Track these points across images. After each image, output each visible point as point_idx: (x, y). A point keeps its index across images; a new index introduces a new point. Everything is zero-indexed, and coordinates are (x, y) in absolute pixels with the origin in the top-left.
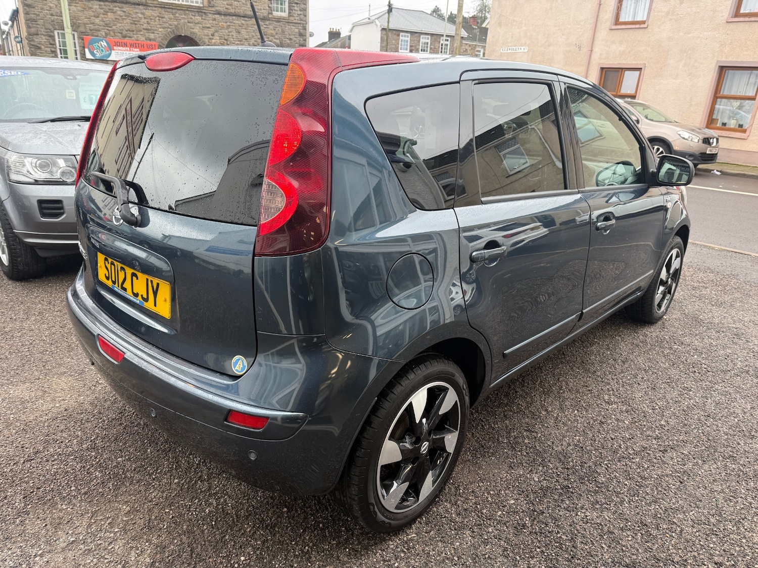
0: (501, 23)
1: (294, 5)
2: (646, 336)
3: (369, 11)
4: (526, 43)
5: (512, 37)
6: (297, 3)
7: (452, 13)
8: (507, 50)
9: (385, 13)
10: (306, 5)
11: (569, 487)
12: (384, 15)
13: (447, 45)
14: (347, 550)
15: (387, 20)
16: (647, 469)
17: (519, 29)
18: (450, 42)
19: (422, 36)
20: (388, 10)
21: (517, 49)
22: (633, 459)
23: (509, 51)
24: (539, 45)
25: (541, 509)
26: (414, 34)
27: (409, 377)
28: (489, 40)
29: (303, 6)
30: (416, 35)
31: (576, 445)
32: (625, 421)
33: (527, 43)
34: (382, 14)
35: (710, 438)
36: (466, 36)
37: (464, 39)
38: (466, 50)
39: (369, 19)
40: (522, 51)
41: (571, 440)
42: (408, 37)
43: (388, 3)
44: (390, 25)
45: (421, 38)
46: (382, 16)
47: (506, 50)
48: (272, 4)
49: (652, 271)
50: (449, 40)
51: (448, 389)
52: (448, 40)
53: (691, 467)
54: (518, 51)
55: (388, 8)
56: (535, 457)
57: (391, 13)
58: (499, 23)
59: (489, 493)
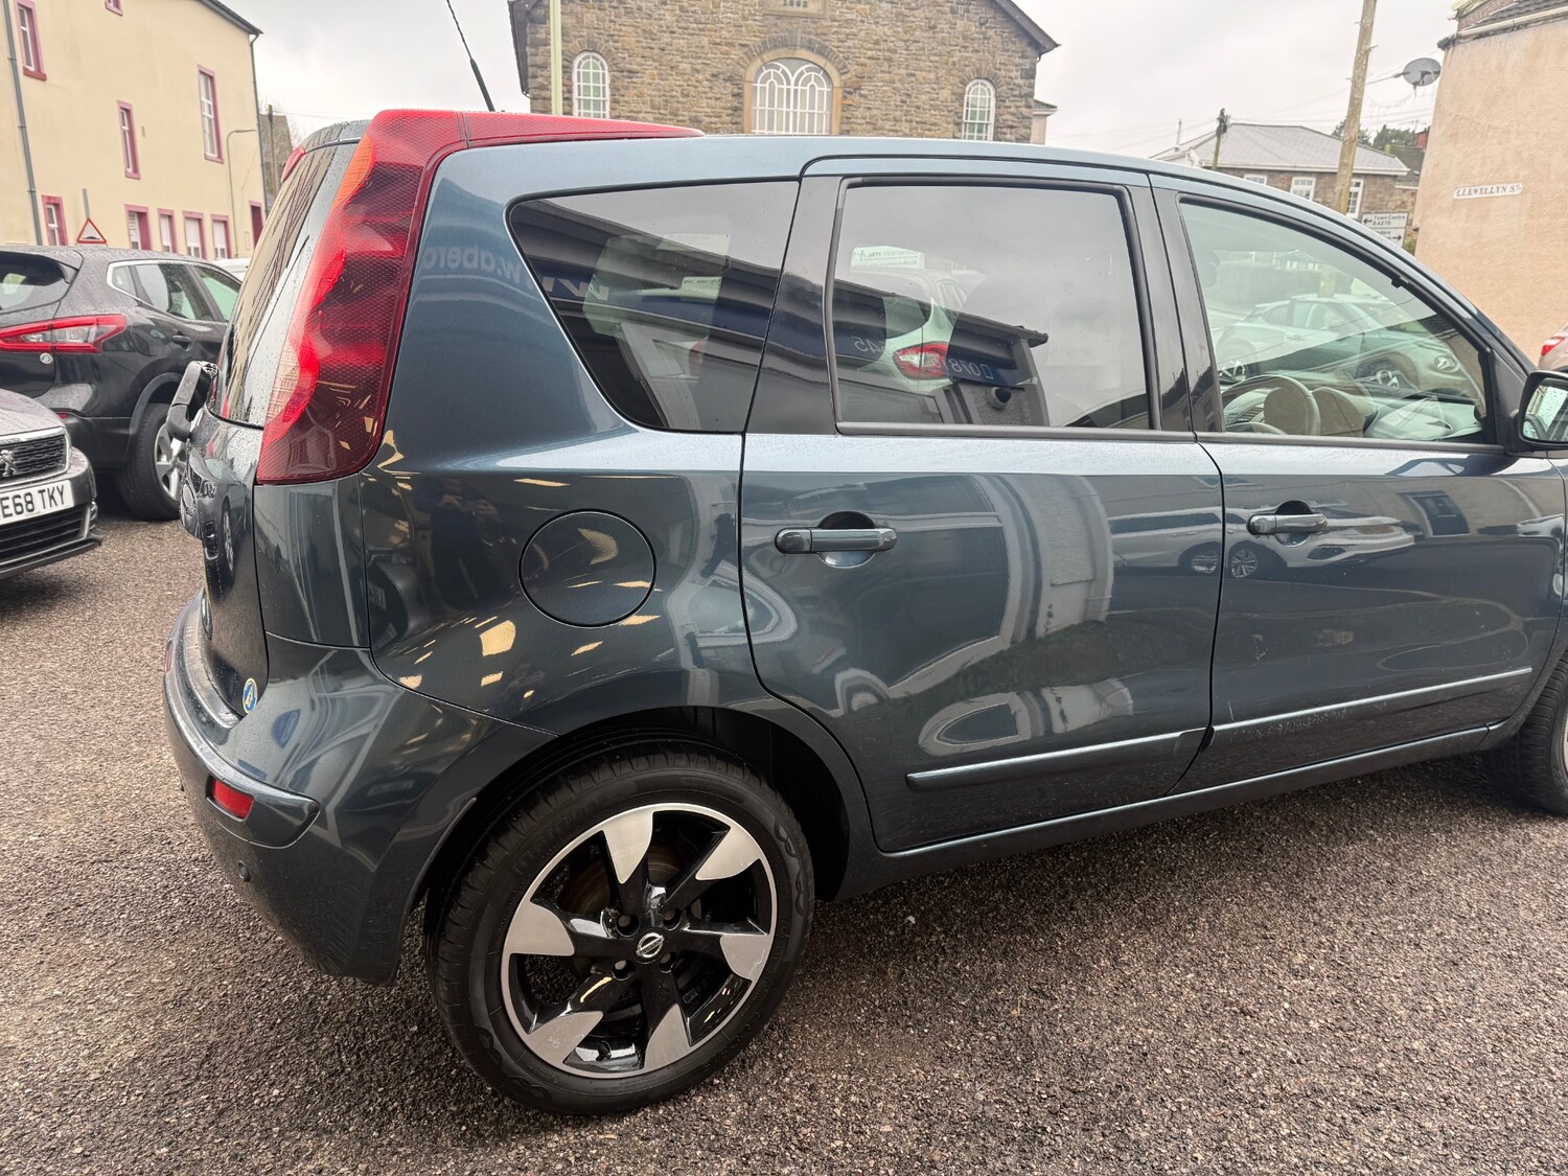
0: (1457, 134)
1: (1004, 130)
2: (1528, 840)
3: (1179, 133)
4: (1517, 176)
5: (1483, 164)
6: (1011, 127)
7: (1388, 127)
8: (1470, 194)
9: (1213, 137)
10: (1030, 128)
11: (1044, 1129)
12: (1210, 139)
13: (1356, 194)
14: (464, 1128)
15: (1214, 149)
16: (1284, 1139)
17: (1501, 144)
18: (1364, 187)
19: (1295, 179)
20: (1219, 128)
21: (1495, 190)
22: (1263, 1107)
23: (1474, 196)
24: (1553, 177)
25: (937, 1158)
26: (1276, 174)
27: (596, 779)
28: (1427, 172)
29: (1023, 131)
30: (1281, 176)
31: (1133, 1046)
32: (1311, 1022)
33: (1522, 174)
34: (1207, 137)
35: (1536, 1109)
36: (1405, 174)
37: (1399, 181)
38: (1403, 203)
39: (1177, 149)
40: (1508, 192)
41: (1127, 1034)
42: (1310, 183)
43: (1218, 115)
44: (1219, 159)
45: (1293, 183)
46: (1206, 141)
47: (1467, 192)
48: (960, 131)
49: (1530, 669)
50: (1362, 185)
51: (728, 828)
52: (1358, 185)
53: (1418, 1162)
54: (1496, 194)
55: (1218, 125)
56: (1012, 1050)
57: (1225, 135)
58: (1451, 135)
59: (845, 1099)
